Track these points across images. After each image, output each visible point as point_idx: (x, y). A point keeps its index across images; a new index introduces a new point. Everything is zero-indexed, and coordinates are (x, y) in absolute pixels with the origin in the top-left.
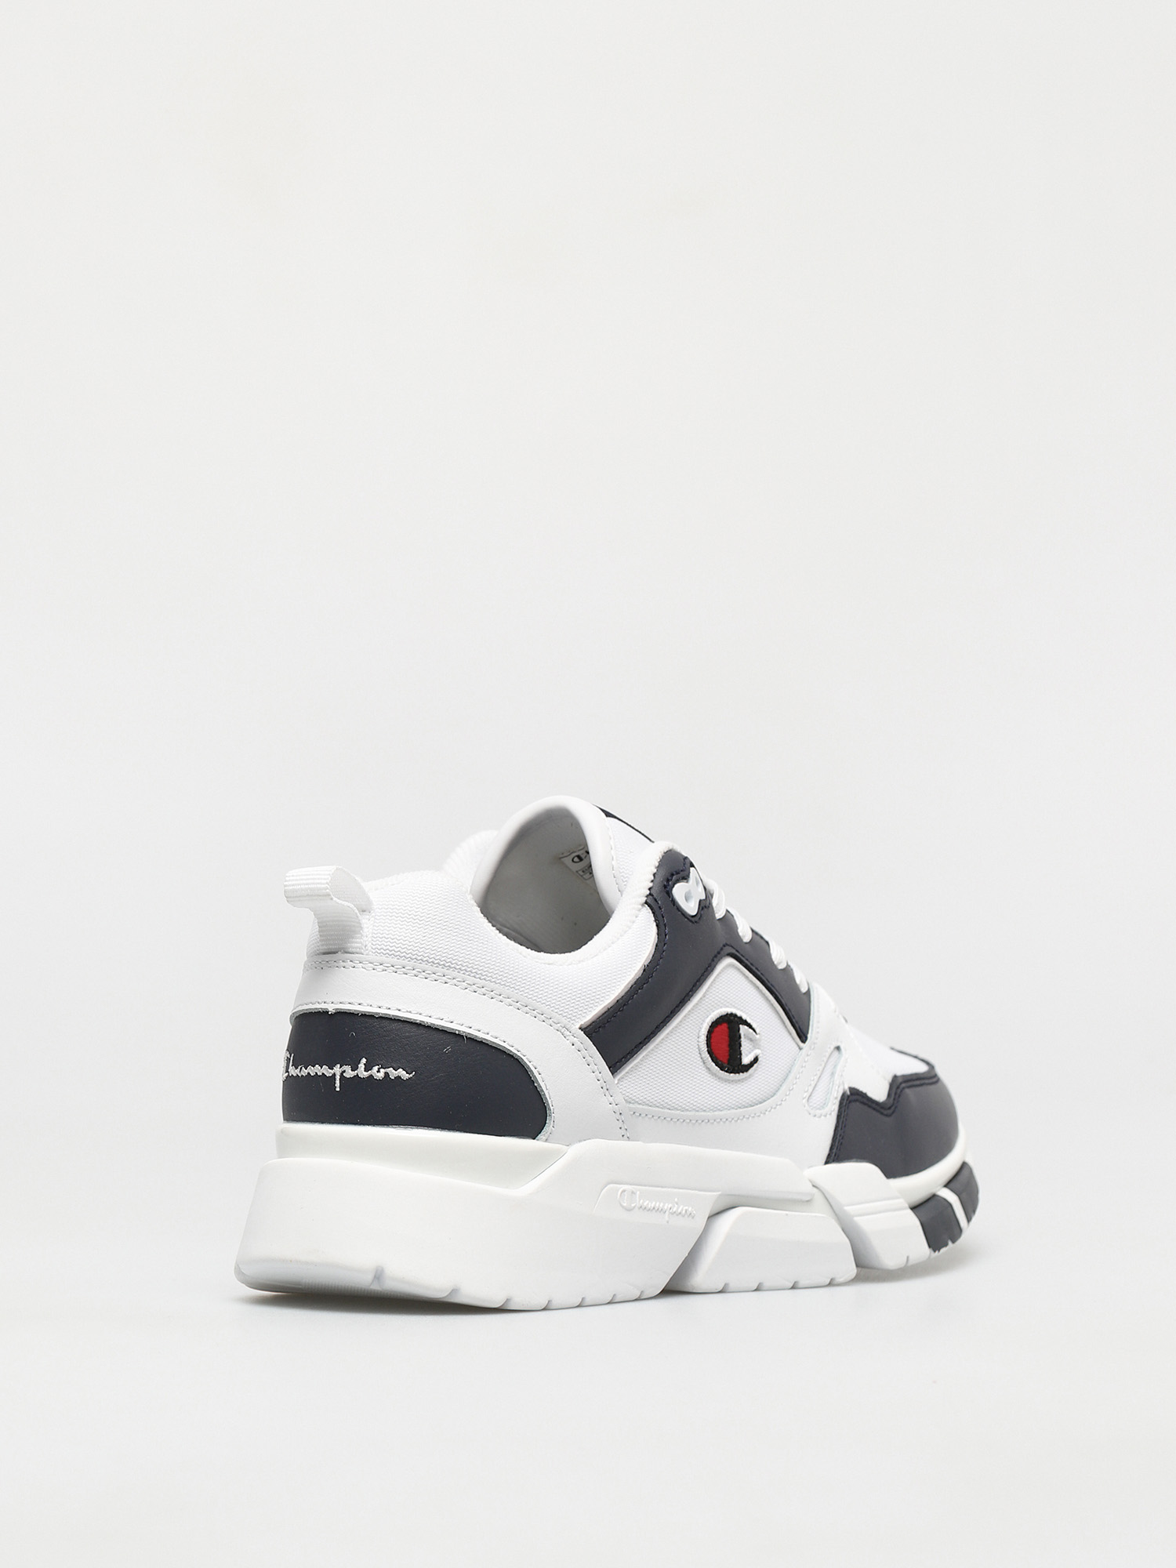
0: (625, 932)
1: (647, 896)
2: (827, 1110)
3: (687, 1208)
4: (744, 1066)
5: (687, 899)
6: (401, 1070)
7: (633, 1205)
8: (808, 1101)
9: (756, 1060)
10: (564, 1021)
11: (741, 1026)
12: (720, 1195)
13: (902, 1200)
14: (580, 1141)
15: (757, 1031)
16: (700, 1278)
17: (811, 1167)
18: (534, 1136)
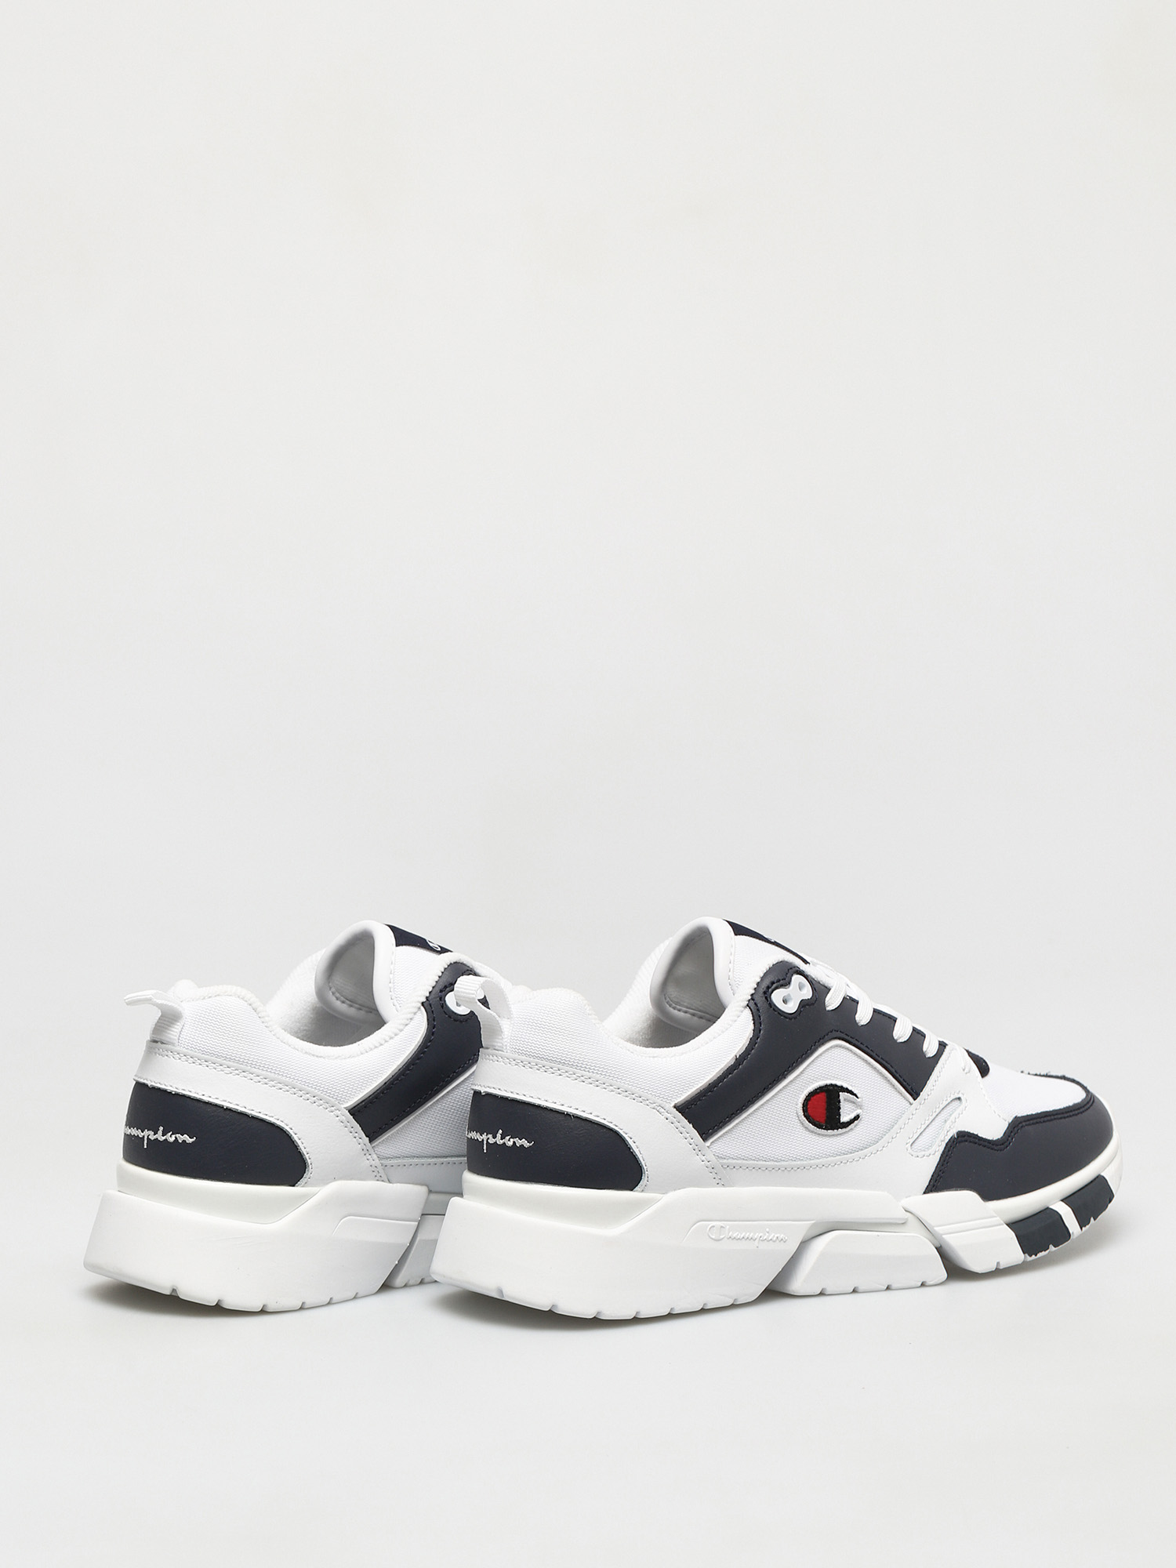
0: (727, 1029)
1: (749, 1001)
2: (931, 1151)
3: (778, 1235)
4: (843, 1123)
5: (785, 1001)
6: (524, 1140)
7: (722, 1237)
8: (911, 1145)
9: (857, 1118)
10: (659, 1101)
11: (840, 1093)
12: (814, 1224)
13: (998, 1218)
14: (675, 1190)
15: (858, 1096)
16: (797, 1285)
17: (910, 1196)
18: (631, 1187)
